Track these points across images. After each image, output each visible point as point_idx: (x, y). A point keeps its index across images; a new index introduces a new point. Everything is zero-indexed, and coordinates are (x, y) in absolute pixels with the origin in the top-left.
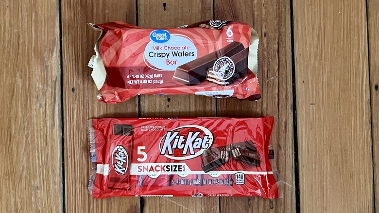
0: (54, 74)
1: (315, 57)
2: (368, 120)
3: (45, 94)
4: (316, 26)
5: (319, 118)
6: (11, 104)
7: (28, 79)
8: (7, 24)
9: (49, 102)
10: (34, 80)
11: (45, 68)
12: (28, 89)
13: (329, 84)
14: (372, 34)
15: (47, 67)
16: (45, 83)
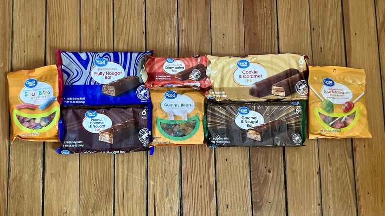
0: (175, 24)
1: (287, 16)
2: (310, 43)
3: (171, 32)
4: (287, 3)
5: (289, 42)
6: (157, 36)
7: (164, 26)
8: (155, 3)
9: (172, 36)
10: (166, 26)
11: (171, 21)
12: (164, 30)
13: (293, 28)
14: (311, 7)
15: (172, 21)
16: (171, 28)
